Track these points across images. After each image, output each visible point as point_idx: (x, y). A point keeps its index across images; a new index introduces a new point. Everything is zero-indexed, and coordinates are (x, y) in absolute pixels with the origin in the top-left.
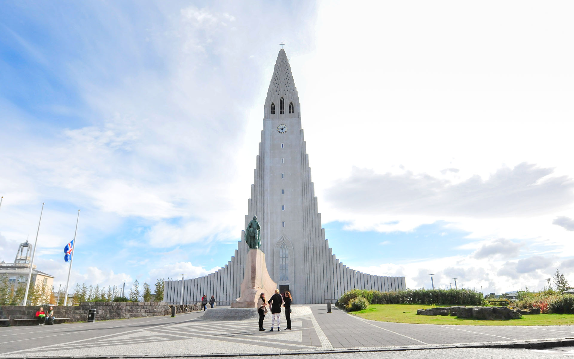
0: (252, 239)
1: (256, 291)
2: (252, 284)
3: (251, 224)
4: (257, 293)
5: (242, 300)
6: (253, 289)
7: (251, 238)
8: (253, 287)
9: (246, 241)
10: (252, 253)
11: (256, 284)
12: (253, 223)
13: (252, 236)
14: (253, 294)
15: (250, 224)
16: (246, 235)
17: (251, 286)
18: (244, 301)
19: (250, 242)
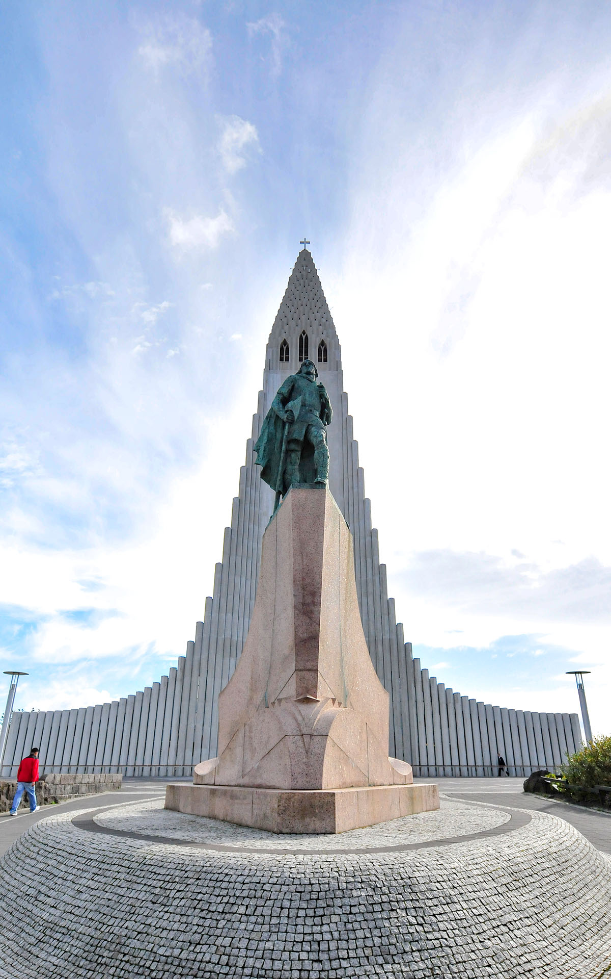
0: (296, 457)
1: (329, 722)
2: (301, 679)
3: (293, 387)
4: (331, 734)
5: (230, 775)
6: (303, 708)
7: (288, 452)
8: (306, 697)
9: (260, 468)
10: (298, 507)
11: (320, 678)
12: (302, 383)
13: (296, 441)
14: (311, 735)
15: (285, 391)
16: (265, 441)
17: (291, 690)
18: (246, 780)
19: (284, 472)
